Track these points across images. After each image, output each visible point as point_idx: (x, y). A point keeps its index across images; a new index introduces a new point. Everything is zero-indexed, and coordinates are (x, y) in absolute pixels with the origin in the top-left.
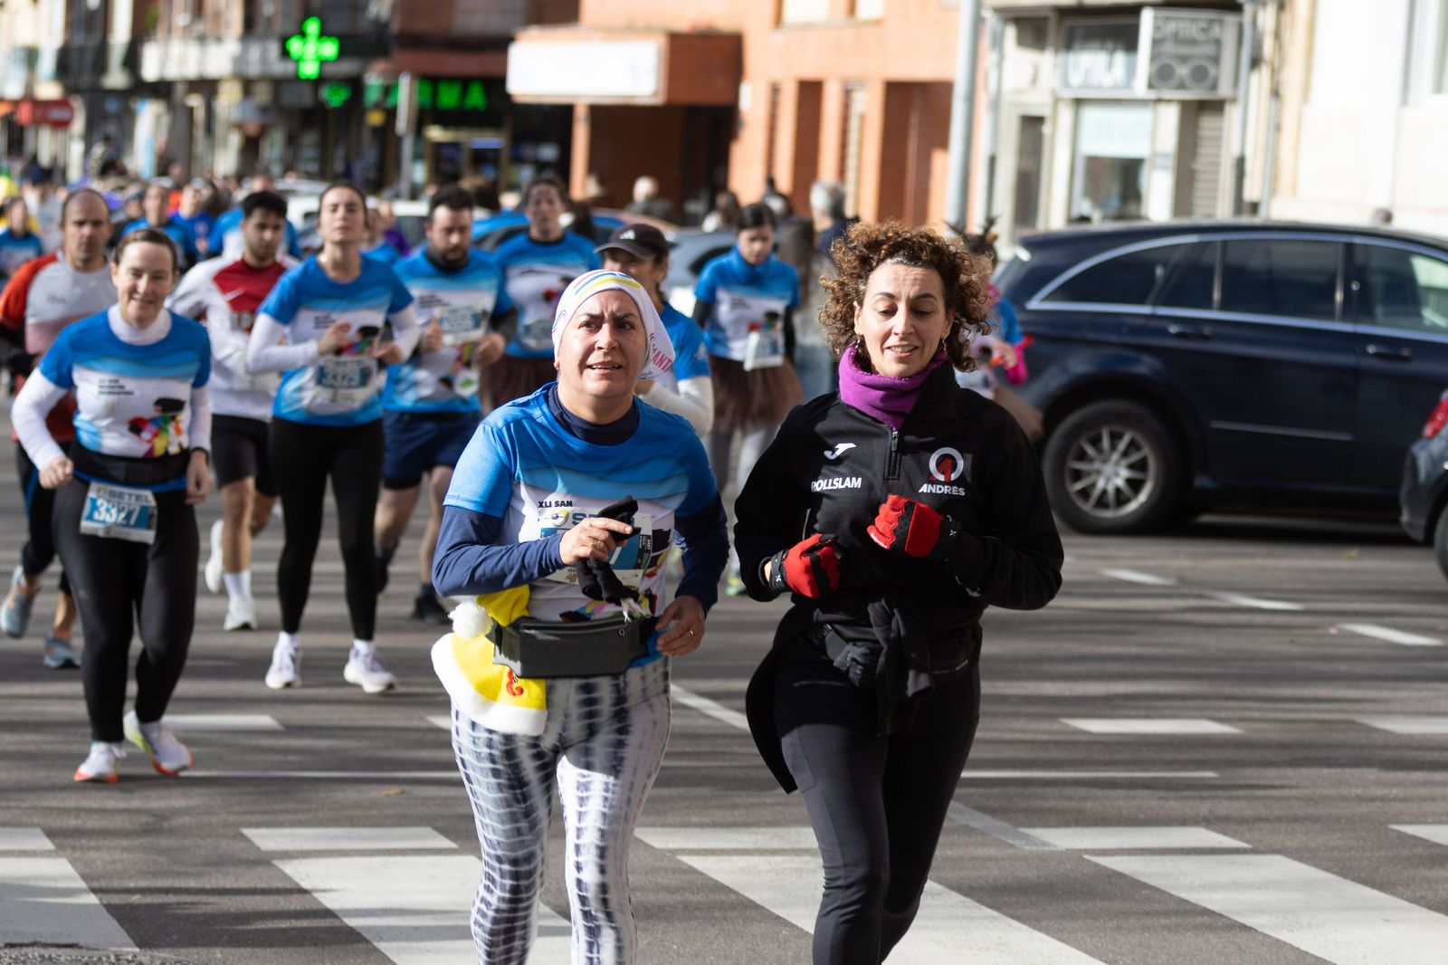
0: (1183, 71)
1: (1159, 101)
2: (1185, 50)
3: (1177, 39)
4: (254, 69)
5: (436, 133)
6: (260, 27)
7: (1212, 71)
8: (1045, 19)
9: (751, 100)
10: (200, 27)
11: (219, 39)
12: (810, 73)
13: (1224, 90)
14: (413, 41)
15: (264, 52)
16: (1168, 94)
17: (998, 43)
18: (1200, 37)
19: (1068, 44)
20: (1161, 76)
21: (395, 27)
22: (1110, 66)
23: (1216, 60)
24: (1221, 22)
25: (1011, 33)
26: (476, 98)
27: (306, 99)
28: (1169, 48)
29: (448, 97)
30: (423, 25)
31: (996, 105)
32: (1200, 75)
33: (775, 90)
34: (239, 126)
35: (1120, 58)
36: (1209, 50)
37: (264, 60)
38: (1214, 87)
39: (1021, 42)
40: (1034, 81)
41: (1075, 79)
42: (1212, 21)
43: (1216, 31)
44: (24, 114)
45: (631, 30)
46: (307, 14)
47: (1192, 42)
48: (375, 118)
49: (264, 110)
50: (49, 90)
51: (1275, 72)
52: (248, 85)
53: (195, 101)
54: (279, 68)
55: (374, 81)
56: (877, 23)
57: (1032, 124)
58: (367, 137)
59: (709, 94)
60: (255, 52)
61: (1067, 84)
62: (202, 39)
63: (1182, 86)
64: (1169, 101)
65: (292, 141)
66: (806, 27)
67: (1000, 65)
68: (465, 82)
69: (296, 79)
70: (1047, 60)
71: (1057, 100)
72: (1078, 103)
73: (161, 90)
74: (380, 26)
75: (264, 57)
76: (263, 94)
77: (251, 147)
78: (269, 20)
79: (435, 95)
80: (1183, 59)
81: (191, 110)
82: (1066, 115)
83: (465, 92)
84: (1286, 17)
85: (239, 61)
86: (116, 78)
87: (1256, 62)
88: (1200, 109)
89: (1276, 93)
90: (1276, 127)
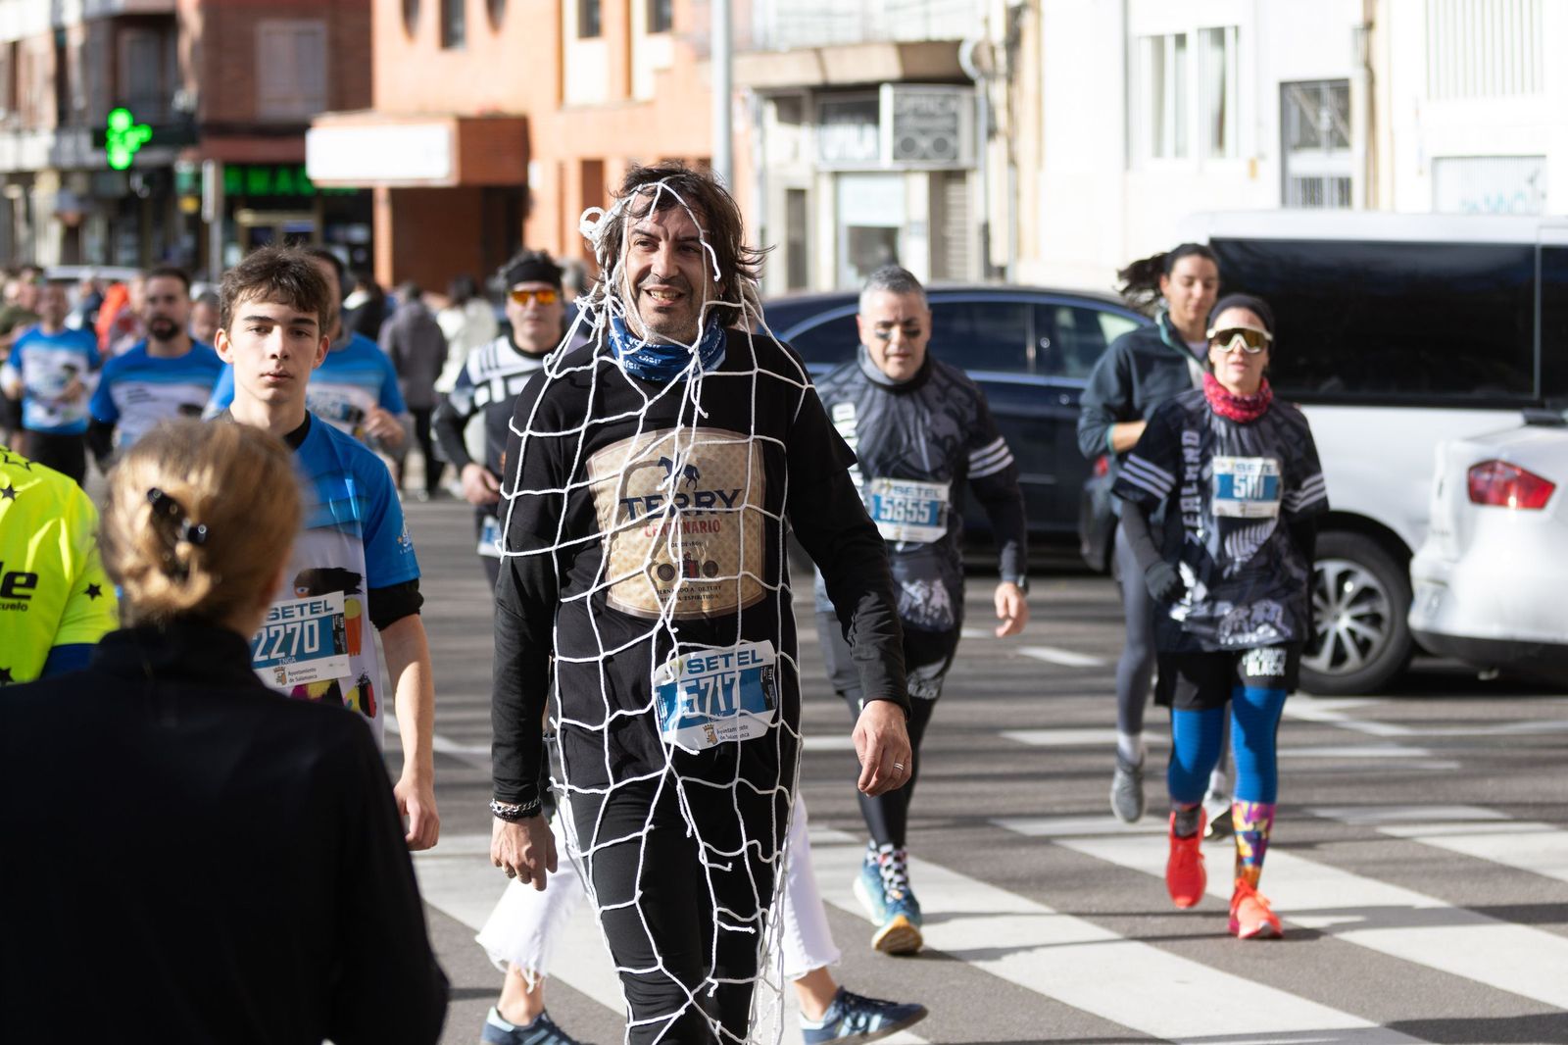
0: (924, 143)
1: (907, 172)
2: (925, 124)
3: (918, 113)
4: (68, 161)
5: (246, 218)
6: (73, 119)
7: (951, 141)
8: (799, 98)
9: (540, 179)
10: (15, 121)
11: (33, 131)
12: (592, 153)
13: (965, 160)
14: (220, 129)
15: (77, 144)
16: (916, 165)
17: (758, 119)
18: (939, 112)
19: (823, 118)
20: (904, 148)
21: (202, 116)
22: (861, 139)
23: (954, 132)
24: (955, 97)
25: (770, 111)
26: (284, 184)
27: (119, 188)
28: (910, 122)
29: (258, 184)
30: (230, 114)
31: (762, 178)
32: (941, 146)
33: (561, 169)
34: (58, 215)
35: (869, 131)
36: (947, 122)
37: (77, 151)
38: (955, 157)
39: (781, 118)
40: (795, 154)
41: (832, 153)
42: (947, 97)
43: (953, 105)
45: (423, 114)
46: (116, 104)
47: (930, 115)
48: (188, 205)
49: (82, 199)
51: (1010, 142)
52: (64, 176)
53: (14, 192)
54: (92, 158)
55: (184, 168)
56: (649, 104)
57: (797, 196)
58: (180, 223)
59: (499, 174)
60: (68, 143)
61: (823, 157)
62: (17, 132)
63: (924, 157)
64: (917, 172)
65: (111, 229)
66: (584, 109)
67: (762, 140)
68: (272, 168)
69: (109, 169)
70: (804, 135)
71: (817, 174)
72: (837, 175)
74: (188, 116)
75: (79, 149)
76: (79, 184)
77: (72, 237)
78: (82, 113)
79: (245, 181)
80: (924, 132)
81: (11, 202)
82: (825, 187)
83: (273, 178)
84: (1016, 91)
85: (54, 153)
87: (992, 133)
88: (947, 179)
89: (1012, 162)
90: (1016, 194)
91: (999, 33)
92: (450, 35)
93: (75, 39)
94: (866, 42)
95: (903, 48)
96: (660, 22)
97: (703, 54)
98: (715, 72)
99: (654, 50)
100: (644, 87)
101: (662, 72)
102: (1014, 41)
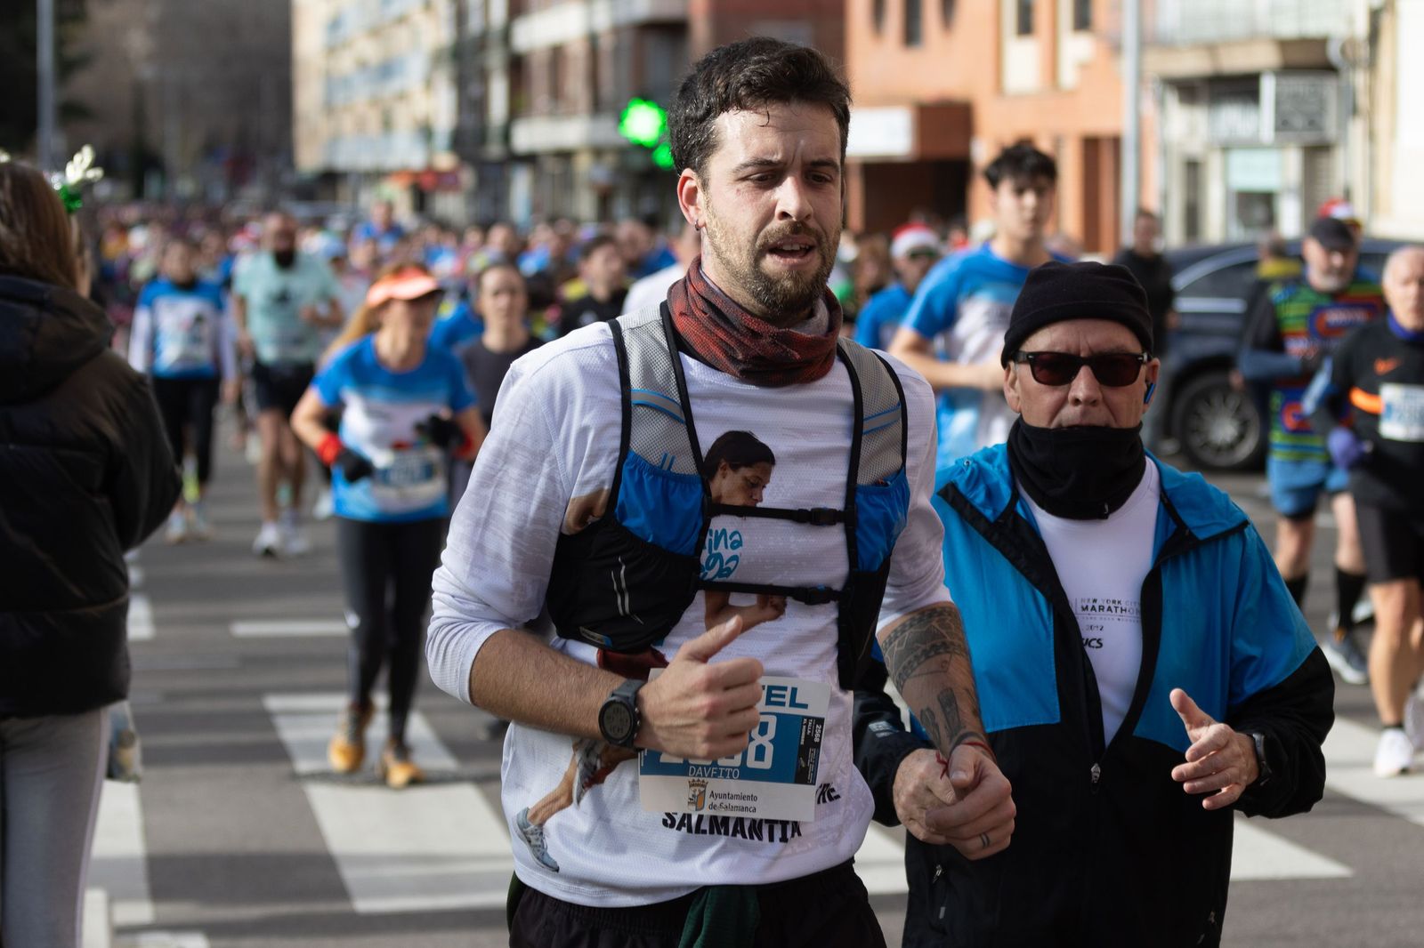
0: (1299, 121)
1: (1284, 146)
3: (1295, 98)
4: (600, 141)
6: (605, 106)
7: (1319, 120)
8: (1196, 86)
9: (982, 152)
12: (1024, 131)
13: (1331, 136)
15: (606, 124)
17: (1163, 103)
19: (1216, 100)
20: (1282, 124)
22: (1244, 118)
23: (1323, 113)
24: (1324, 83)
25: (1172, 100)
27: (641, 163)
28: (1289, 105)
31: (1165, 150)
32: (1314, 123)
34: (594, 184)
36: (1316, 106)
38: (1323, 133)
39: (1181, 101)
40: (1192, 133)
41: (1222, 130)
42: (1316, 84)
43: (1321, 90)
44: (428, 181)
45: (887, 100)
49: (612, 174)
50: (445, 161)
51: (1370, 120)
52: (598, 155)
53: (556, 168)
56: (1072, 93)
57: (1193, 168)
59: (950, 149)
60: (599, 126)
61: (1215, 133)
63: (1298, 133)
64: (1292, 145)
66: (1021, 97)
67: (1164, 118)
70: (1198, 115)
71: (1210, 146)
72: (1225, 148)
73: (531, 159)
76: (610, 160)
77: (604, 201)
80: (1299, 113)
82: (1217, 158)
84: (1374, 78)
85: (591, 133)
86: (494, 150)
87: (1354, 111)
88: (1317, 151)
89: (1371, 136)
90: (1372, 162)
91: (1362, 28)
92: (912, 35)
93: (606, 43)
94: (1252, 38)
95: (1284, 45)
96: (1083, 21)
97: (1116, 48)
98: (1127, 65)
99: (1077, 48)
100: (1069, 76)
101: (1084, 67)
102: (1374, 36)
